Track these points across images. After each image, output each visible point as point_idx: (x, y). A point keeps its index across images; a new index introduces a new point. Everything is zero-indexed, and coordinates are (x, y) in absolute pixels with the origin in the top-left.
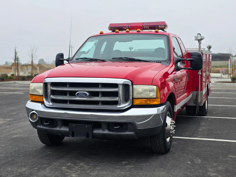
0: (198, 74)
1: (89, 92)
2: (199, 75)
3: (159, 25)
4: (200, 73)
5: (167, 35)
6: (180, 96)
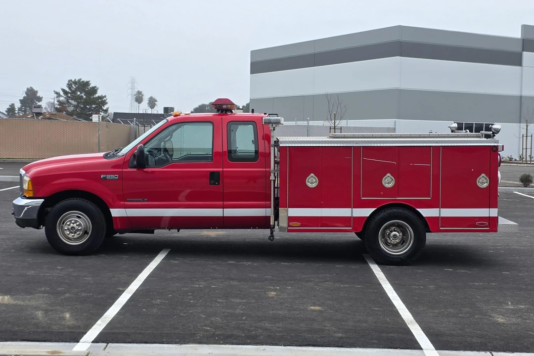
2: (271, 180)
4: (272, 177)
5: (169, 121)
6: (145, 201)
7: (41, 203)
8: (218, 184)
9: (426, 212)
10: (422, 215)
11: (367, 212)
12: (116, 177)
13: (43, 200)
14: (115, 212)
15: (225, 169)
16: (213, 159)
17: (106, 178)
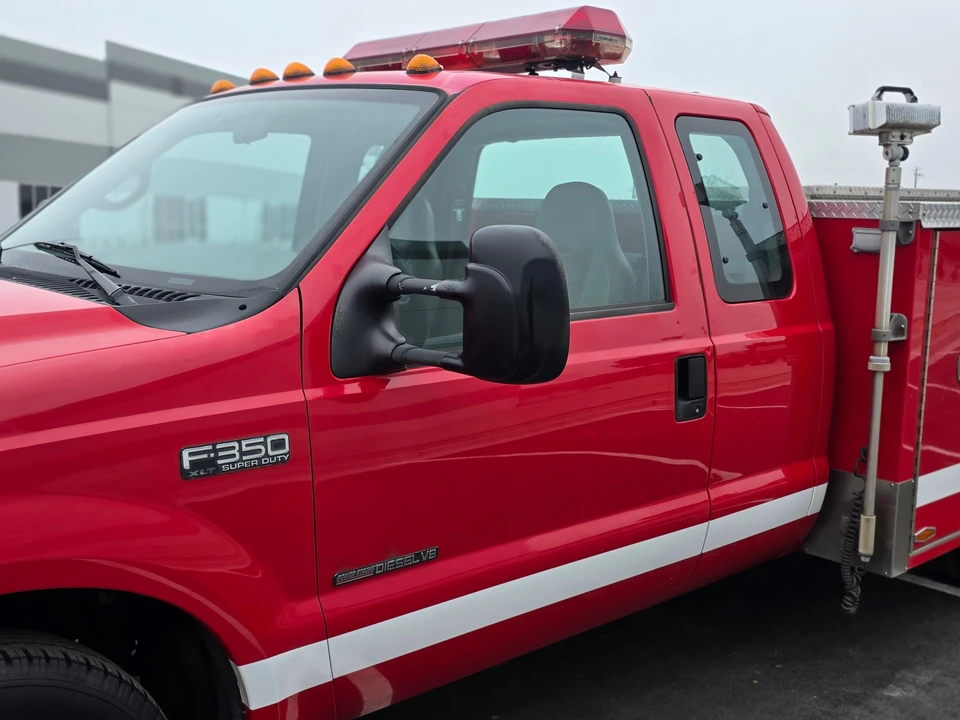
0: (871, 367)
2: (874, 373)
4: (881, 361)
5: (450, 92)
6: (427, 561)
12: (278, 445)
15: (718, 341)
16: (670, 295)
17: (211, 462)
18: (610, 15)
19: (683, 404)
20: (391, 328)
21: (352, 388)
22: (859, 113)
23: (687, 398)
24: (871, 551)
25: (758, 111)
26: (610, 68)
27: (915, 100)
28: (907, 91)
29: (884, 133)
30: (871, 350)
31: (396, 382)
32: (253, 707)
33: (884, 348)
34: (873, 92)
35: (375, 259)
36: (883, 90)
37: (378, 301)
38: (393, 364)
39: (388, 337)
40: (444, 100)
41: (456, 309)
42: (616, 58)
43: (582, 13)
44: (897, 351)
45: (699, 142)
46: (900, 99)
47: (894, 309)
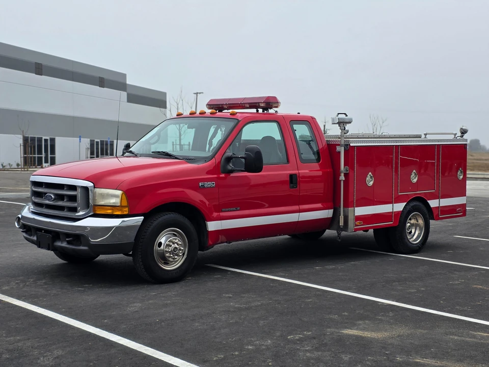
0: (340, 179)
1: (56, 195)
2: (341, 180)
3: (259, 103)
4: (342, 178)
5: (240, 120)
6: (238, 210)
7: (142, 220)
8: (296, 187)
9: (433, 203)
10: (430, 206)
11: (399, 207)
12: (213, 184)
13: (143, 217)
14: (212, 226)
15: (300, 171)
16: (288, 161)
17: (204, 185)
18: (275, 98)
19: (291, 185)
20: (231, 165)
21: (223, 175)
22: (333, 119)
23: (292, 184)
24: (343, 225)
25: (313, 118)
26: (276, 109)
27: (347, 116)
28: (345, 114)
29: (339, 123)
30: (340, 175)
31: (232, 175)
32: (209, 230)
33: (342, 175)
34: (336, 114)
35: (228, 152)
36: (339, 114)
37: (229, 159)
38: (232, 171)
39: (230, 166)
40: (239, 121)
41: (243, 160)
42: (277, 107)
43: (268, 98)
44: (346, 175)
45: (295, 127)
46: (344, 116)
47: (345, 165)
